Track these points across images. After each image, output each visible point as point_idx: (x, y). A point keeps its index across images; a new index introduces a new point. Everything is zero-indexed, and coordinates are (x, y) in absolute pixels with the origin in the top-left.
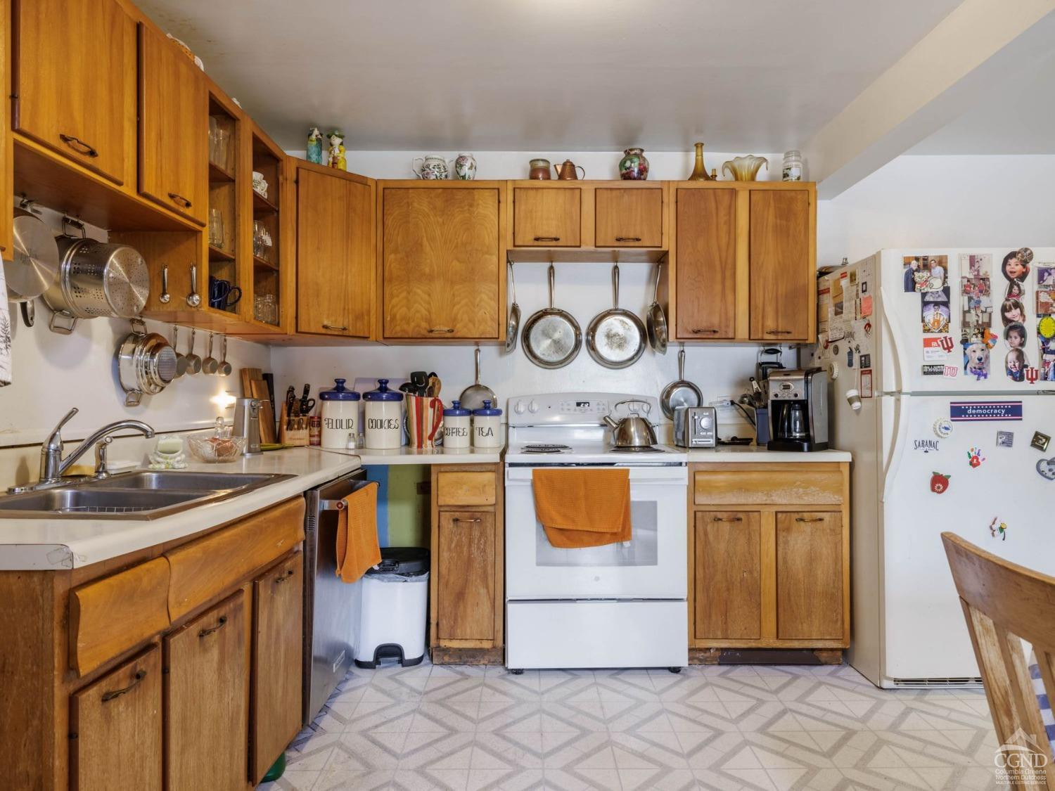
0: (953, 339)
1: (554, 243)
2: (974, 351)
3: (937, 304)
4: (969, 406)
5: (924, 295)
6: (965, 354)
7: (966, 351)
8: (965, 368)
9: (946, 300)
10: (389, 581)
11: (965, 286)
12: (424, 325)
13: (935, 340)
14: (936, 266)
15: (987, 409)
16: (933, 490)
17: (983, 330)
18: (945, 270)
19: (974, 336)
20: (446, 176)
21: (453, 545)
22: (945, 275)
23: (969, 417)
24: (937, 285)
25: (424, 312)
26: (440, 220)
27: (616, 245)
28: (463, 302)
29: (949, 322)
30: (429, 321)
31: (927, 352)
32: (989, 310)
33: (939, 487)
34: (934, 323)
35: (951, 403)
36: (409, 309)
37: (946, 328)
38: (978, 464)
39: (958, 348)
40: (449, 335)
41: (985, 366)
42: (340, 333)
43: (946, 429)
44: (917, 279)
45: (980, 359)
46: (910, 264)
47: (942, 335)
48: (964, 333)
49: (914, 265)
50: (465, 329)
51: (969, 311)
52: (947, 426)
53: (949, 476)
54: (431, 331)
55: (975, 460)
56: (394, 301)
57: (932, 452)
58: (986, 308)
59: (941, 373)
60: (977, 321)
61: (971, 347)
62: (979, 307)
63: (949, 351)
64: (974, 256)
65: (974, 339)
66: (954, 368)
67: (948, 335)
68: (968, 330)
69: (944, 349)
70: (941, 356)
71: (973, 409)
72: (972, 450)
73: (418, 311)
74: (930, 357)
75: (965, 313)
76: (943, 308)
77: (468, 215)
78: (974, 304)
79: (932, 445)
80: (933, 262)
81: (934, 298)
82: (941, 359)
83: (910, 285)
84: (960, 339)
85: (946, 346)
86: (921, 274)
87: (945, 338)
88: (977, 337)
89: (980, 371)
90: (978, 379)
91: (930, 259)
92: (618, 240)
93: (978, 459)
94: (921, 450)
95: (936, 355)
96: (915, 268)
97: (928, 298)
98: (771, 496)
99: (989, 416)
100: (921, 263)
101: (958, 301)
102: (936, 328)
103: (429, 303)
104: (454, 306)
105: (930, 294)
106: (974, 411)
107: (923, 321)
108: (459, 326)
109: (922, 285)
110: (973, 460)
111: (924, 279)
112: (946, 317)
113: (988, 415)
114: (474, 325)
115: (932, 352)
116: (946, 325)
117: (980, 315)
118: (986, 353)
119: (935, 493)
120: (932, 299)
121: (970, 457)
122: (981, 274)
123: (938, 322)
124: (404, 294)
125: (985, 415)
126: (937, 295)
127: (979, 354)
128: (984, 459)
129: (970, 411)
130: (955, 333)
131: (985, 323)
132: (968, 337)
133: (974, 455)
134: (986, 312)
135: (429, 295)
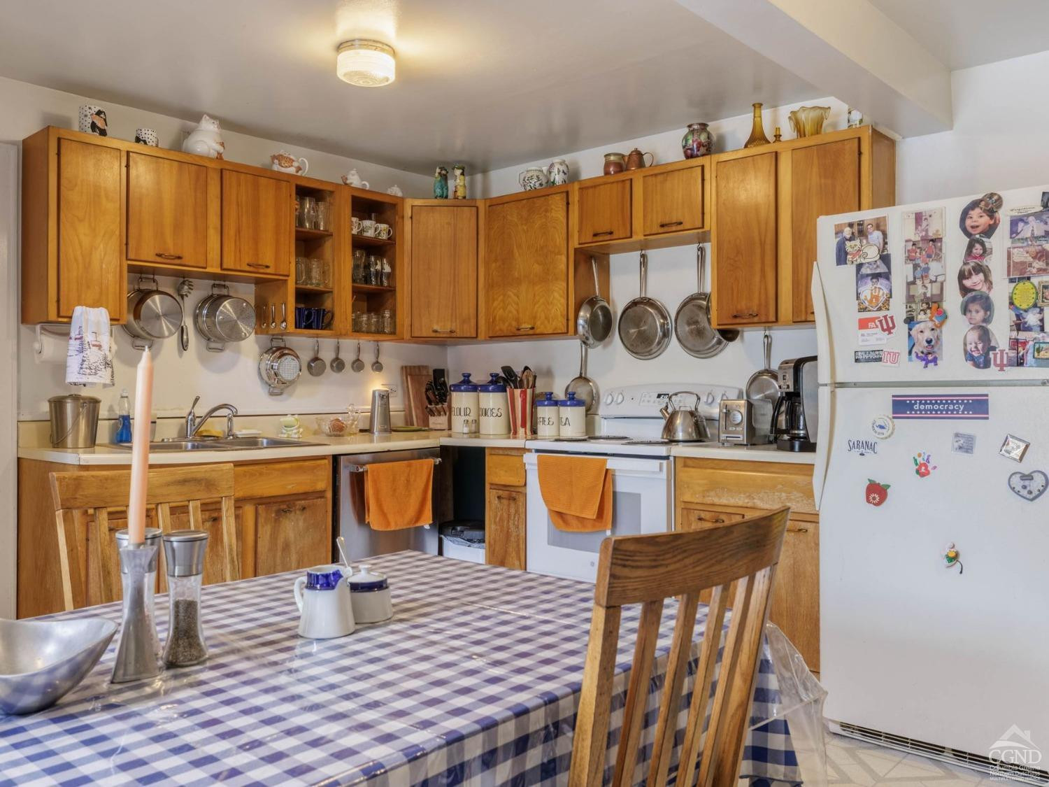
0: (894, 318)
1: (608, 237)
2: (922, 332)
3: (876, 276)
4: (916, 401)
5: (859, 266)
6: (910, 335)
7: (911, 332)
8: (910, 353)
9: (887, 271)
10: (458, 544)
11: (909, 251)
12: (514, 324)
13: (873, 320)
14: (874, 231)
15: (939, 405)
16: (868, 501)
17: (934, 304)
18: (885, 235)
19: (922, 312)
20: (541, 185)
21: (498, 519)
22: (884, 241)
23: (916, 413)
24: (872, 253)
25: (515, 312)
26: (525, 228)
27: (660, 232)
28: (541, 301)
29: (891, 297)
30: (517, 320)
31: (863, 335)
32: (940, 279)
33: (874, 498)
34: (871, 300)
35: (893, 396)
36: (504, 310)
37: (886, 305)
38: (927, 473)
39: (902, 329)
40: (531, 332)
41: (936, 349)
42: (448, 336)
43: (882, 427)
44: (849, 249)
45: (929, 342)
46: (842, 232)
47: (881, 314)
48: (909, 309)
49: (847, 232)
50: (542, 326)
51: (914, 283)
52: (883, 424)
53: (889, 486)
54: (518, 330)
55: (923, 468)
56: (496, 304)
57: (869, 454)
58: (937, 276)
59: (879, 360)
60: (925, 294)
61: (917, 326)
62: (926, 276)
63: (890, 333)
64: (921, 213)
65: (921, 317)
66: (895, 354)
67: (889, 313)
68: (914, 306)
69: (884, 330)
70: (880, 339)
71: (920, 403)
72: (920, 455)
73: (510, 312)
74: (867, 341)
75: (909, 284)
76: (883, 281)
77: (544, 220)
78: (921, 273)
79: (871, 446)
80: (869, 227)
81: (871, 269)
82: (879, 342)
83: (842, 256)
84: (905, 317)
85: (885, 327)
86: (853, 243)
87: (885, 317)
88: (925, 313)
89: (929, 355)
90: (926, 366)
91: (866, 223)
92: (662, 226)
93: (926, 467)
94: (856, 452)
95: (874, 339)
96: (848, 236)
97: (865, 271)
98: (754, 499)
99: (942, 413)
100: (856, 228)
101: (901, 271)
102: (873, 305)
103: (518, 304)
104: (535, 305)
105: (867, 265)
106: (922, 407)
107: (858, 298)
108: (538, 323)
109: (854, 255)
110: (920, 467)
111: (856, 248)
112: (886, 291)
113: (941, 411)
114: (549, 322)
115: (868, 335)
116: (887, 301)
117: (929, 286)
118: (937, 333)
119: (872, 505)
120: (869, 272)
121: (917, 464)
122: (930, 234)
123: (877, 298)
124: (501, 297)
125: (936, 411)
126: (875, 266)
127: (928, 334)
128: (935, 468)
129: (916, 407)
130: (898, 310)
131: (935, 295)
132: (914, 314)
133: (922, 462)
134: (935, 281)
135: (518, 297)
